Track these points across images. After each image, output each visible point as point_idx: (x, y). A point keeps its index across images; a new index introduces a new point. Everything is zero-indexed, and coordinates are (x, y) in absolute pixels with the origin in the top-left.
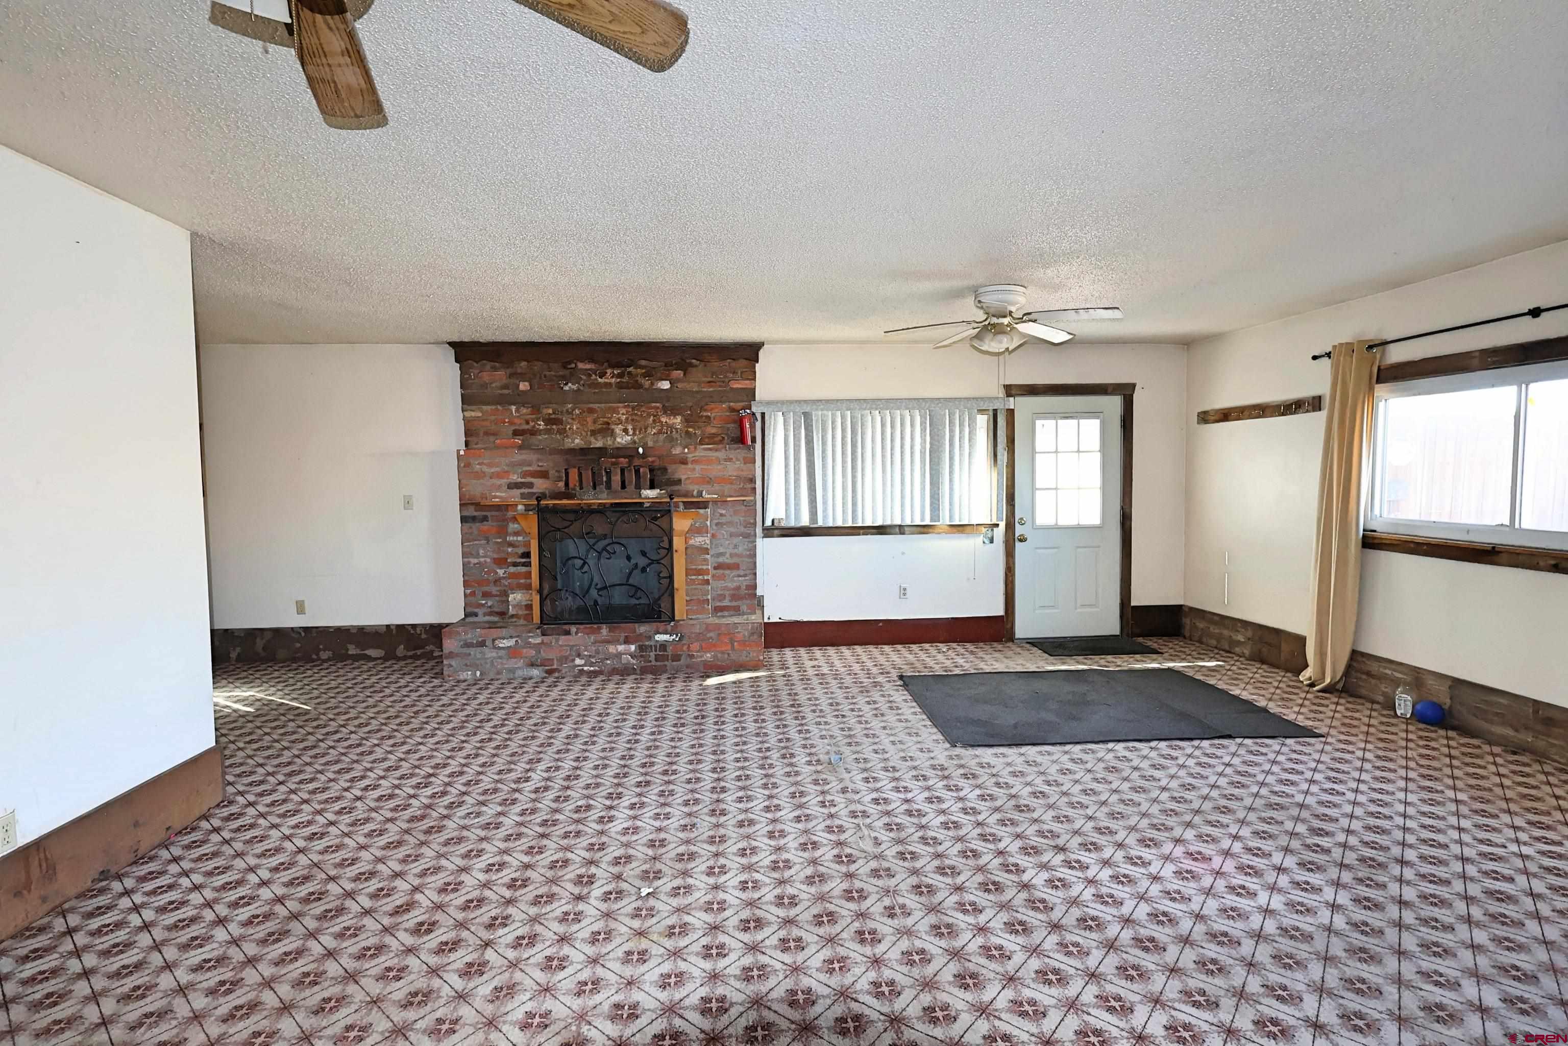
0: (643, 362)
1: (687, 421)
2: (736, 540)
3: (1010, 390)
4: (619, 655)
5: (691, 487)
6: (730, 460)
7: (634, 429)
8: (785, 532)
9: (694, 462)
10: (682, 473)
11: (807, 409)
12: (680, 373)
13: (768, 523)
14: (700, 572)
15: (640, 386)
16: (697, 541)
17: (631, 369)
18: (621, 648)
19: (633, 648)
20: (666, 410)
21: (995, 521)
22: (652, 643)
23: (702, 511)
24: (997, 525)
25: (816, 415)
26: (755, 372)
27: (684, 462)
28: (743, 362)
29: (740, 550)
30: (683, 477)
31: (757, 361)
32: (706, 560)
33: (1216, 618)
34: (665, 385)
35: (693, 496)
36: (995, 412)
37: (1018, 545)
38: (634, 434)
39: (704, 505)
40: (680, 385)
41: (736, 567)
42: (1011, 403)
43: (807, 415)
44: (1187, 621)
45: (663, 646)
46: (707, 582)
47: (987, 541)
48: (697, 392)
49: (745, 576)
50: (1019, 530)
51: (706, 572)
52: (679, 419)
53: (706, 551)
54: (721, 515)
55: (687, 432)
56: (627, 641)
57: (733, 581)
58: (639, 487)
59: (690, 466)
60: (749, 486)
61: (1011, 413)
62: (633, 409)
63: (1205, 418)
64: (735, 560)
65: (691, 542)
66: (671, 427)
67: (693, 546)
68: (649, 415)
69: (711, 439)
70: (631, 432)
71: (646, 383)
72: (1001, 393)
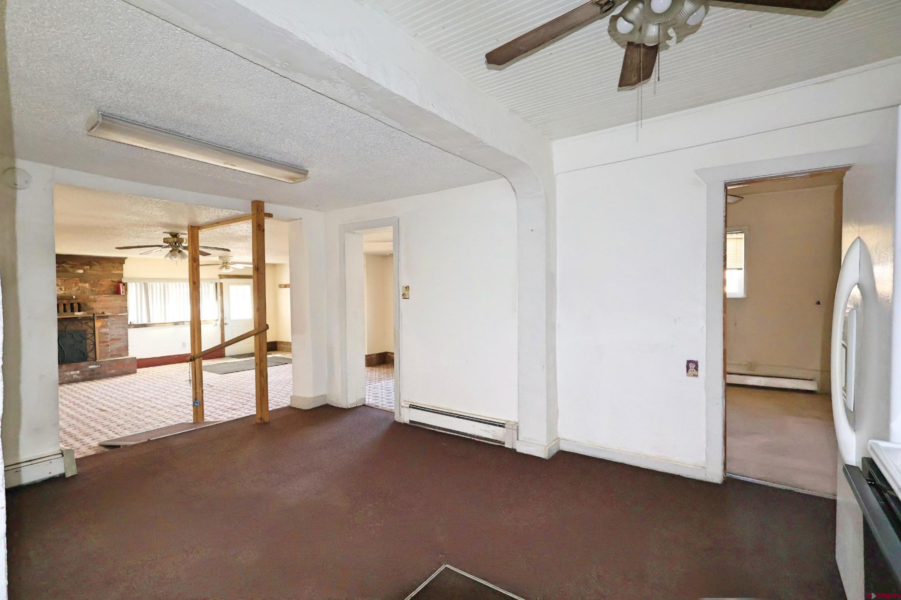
0: (70, 263)
1: (92, 285)
2: (119, 330)
3: (221, 276)
4: (72, 376)
5: (98, 311)
6: (116, 300)
7: (65, 289)
8: (136, 326)
9: (100, 301)
10: (94, 305)
11: (146, 282)
12: (88, 267)
13: (129, 323)
14: (104, 342)
15: (68, 271)
16: (104, 330)
17: (64, 265)
18: (72, 373)
19: (78, 372)
20: (81, 281)
21: (217, 319)
22: (87, 369)
23: (106, 319)
24: (218, 320)
25: (150, 284)
26: (123, 268)
27: (95, 301)
28: (118, 264)
29: (121, 333)
30: (94, 307)
31: (124, 263)
32: (107, 337)
33: (286, 343)
34: (81, 271)
35: (99, 314)
36: (216, 284)
37: (225, 326)
38: (65, 290)
39: (107, 317)
40: (88, 272)
41: (119, 339)
42: (222, 281)
43: (146, 285)
44: (278, 346)
45: (93, 370)
46: (108, 345)
47: (215, 325)
48: (96, 274)
49: (123, 342)
50: (225, 321)
51: (108, 342)
52: (87, 285)
53: (107, 334)
54: (113, 321)
55: (92, 290)
56: (75, 370)
57: (119, 345)
58: (72, 311)
59: (97, 303)
60: (124, 309)
61: (221, 284)
62: (65, 280)
63: (280, 286)
64: (119, 337)
65: (101, 331)
66: (84, 288)
67: (101, 332)
68: (73, 283)
69: (104, 293)
70: (63, 289)
71: (71, 270)
72: (218, 277)
